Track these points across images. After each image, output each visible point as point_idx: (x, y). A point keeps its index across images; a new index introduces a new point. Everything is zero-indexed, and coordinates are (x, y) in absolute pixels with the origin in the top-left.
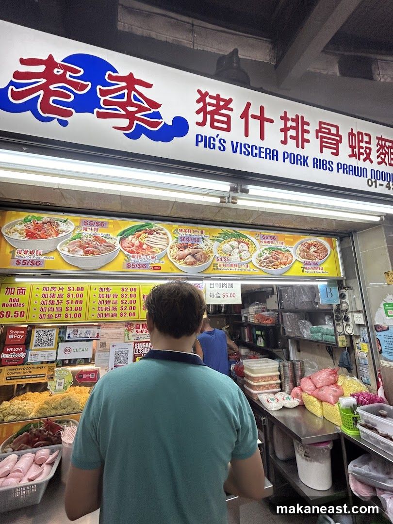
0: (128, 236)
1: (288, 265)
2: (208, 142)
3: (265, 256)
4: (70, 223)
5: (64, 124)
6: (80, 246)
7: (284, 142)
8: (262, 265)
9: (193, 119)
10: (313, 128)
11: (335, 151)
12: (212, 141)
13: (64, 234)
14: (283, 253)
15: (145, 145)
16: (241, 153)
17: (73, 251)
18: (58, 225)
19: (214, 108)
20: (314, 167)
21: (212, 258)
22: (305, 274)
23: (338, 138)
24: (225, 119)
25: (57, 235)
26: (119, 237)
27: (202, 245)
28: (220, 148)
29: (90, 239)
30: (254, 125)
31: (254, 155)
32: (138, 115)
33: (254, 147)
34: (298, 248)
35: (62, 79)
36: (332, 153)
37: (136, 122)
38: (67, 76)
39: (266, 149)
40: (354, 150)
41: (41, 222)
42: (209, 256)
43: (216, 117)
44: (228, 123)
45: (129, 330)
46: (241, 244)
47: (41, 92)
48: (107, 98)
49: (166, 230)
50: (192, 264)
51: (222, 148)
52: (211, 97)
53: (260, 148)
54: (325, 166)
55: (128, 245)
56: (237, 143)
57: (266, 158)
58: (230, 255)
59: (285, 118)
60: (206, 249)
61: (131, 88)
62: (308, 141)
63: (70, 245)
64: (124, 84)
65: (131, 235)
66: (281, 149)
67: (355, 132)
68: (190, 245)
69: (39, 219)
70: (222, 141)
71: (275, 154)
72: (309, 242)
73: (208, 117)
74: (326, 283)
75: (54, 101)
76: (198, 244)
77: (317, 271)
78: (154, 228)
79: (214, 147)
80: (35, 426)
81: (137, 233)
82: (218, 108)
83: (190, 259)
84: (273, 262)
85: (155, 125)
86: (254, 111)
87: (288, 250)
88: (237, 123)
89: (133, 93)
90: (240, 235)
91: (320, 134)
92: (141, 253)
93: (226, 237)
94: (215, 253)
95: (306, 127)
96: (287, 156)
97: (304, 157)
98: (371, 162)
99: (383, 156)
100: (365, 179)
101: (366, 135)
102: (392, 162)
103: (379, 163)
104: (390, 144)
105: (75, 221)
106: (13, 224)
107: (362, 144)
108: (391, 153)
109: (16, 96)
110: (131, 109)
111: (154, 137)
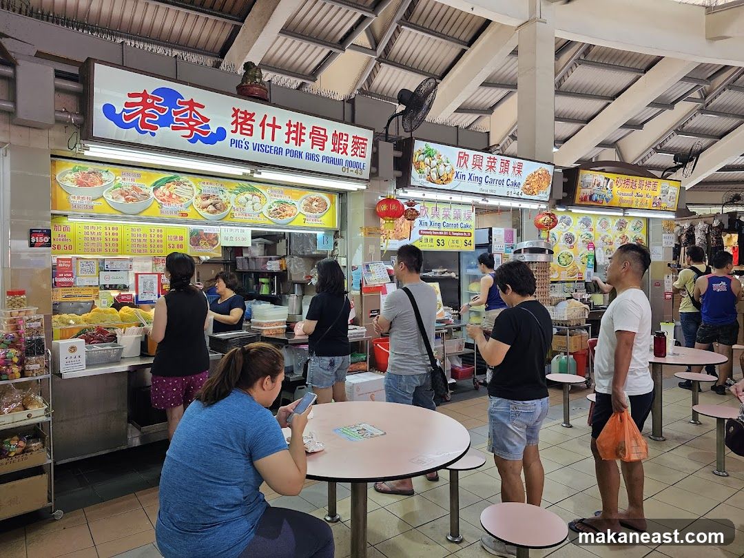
0: (160, 186)
1: (292, 217)
2: (237, 143)
3: (274, 208)
4: (110, 173)
5: (153, 134)
6: (122, 194)
7: (287, 142)
8: (271, 216)
9: (229, 128)
10: (308, 131)
11: (321, 147)
12: (240, 143)
13: (107, 183)
14: (290, 206)
15: (199, 147)
16: (258, 151)
17: (116, 198)
18: (101, 176)
19: (243, 120)
20: (306, 159)
21: (229, 208)
22: (306, 225)
23: (325, 138)
24: (249, 127)
25: (102, 184)
26: (153, 187)
27: (221, 196)
28: (245, 148)
29: (129, 188)
30: (268, 130)
31: (267, 152)
32: (196, 127)
33: (267, 146)
35: (152, 105)
36: (320, 149)
37: (195, 132)
38: (155, 104)
39: (275, 147)
40: (336, 146)
41: (87, 172)
42: (227, 206)
43: (244, 126)
44: (251, 130)
45: (156, 264)
46: (255, 197)
47: (140, 115)
48: (178, 116)
49: (191, 182)
50: (213, 212)
51: (247, 148)
52: (242, 113)
53: (271, 147)
54: (314, 158)
55: (160, 194)
56: (256, 144)
57: (275, 153)
58: (245, 206)
59: (289, 125)
60: (224, 200)
61: (191, 109)
62: (304, 141)
63: (113, 193)
64: (188, 107)
65: (162, 185)
66: (285, 147)
67: (338, 133)
68: (211, 196)
69: (85, 168)
70: (247, 143)
71: (281, 151)
72: (313, 197)
73: (239, 126)
74: (323, 233)
75: (148, 121)
76: (218, 196)
77: (317, 222)
78: (181, 180)
79: (242, 147)
80: (90, 330)
81: (167, 184)
82: (246, 119)
83: (211, 208)
84: (280, 213)
85: (205, 133)
86: (269, 121)
87: (294, 204)
88: (257, 130)
89: (193, 112)
90: (254, 189)
91: (312, 135)
92: (171, 201)
93: (242, 190)
94: (232, 204)
95: (303, 131)
96: (288, 151)
97: (300, 152)
98: (347, 154)
99: (355, 150)
100: (341, 167)
101: (345, 135)
102: (362, 154)
103: (352, 155)
104: (362, 141)
105: (114, 172)
106: (65, 173)
107: (341, 142)
108: (362, 148)
109: (127, 118)
110: (191, 123)
111: (205, 141)
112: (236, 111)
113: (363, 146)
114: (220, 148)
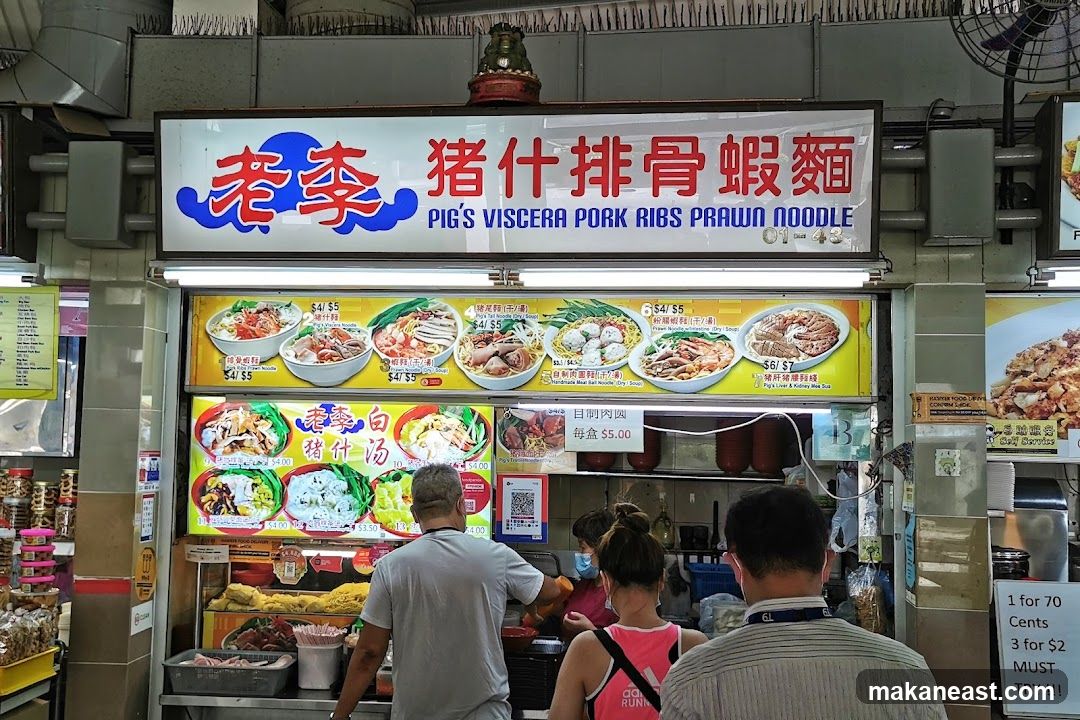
0: (386, 324)
1: (717, 371)
2: (447, 219)
3: (661, 352)
4: (295, 309)
5: (265, 230)
6: (312, 348)
7: (578, 192)
8: (653, 372)
9: (422, 185)
10: (636, 156)
11: (687, 188)
12: (453, 217)
13: (288, 327)
14: (711, 343)
16: (500, 226)
17: (301, 356)
18: (278, 314)
19: (455, 163)
20: (638, 225)
21: (539, 361)
23: (696, 162)
24: (473, 176)
25: (279, 330)
28: (465, 224)
29: (327, 334)
30: (523, 174)
31: (522, 224)
32: (349, 200)
33: (523, 212)
34: (753, 330)
35: (260, 173)
36: (680, 193)
37: (347, 210)
38: (266, 170)
39: (544, 212)
40: (734, 177)
41: (254, 310)
42: (534, 356)
43: (459, 176)
44: (478, 182)
46: (608, 328)
47: (240, 197)
48: (311, 185)
49: (452, 310)
50: (500, 373)
51: (469, 224)
52: (451, 146)
53: (533, 211)
54: (662, 220)
55: (386, 342)
56: (493, 211)
57: (544, 226)
58: (579, 353)
59: (580, 149)
60: (528, 343)
61: (338, 164)
63: (296, 346)
64: (329, 160)
65: (391, 322)
66: (572, 204)
67: (738, 140)
68: (497, 336)
69: (252, 305)
70: (469, 213)
71: (561, 216)
72: (787, 314)
73: (447, 178)
75: (255, 205)
76: (513, 334)
77: (799, 382)
78: (430, 307)
79: (457, 225)
80: (263, 622)
81: (400, 318)
82: (462, 159)
83: (496, 363)
84: (680, 364)
85: (372, 207)
86: (524, 149)
87: (723, 337)
88: (494, 178)
89: (342, 169)
90: (605, 310)
91: (653, 162)
92: (407, 354)
93: (573, 315)
94: (548, 350)
95: (623, 156)
96: (581, 215)
97: (618, 210)
98: (777, 192)
99: (809, 177)
100: (759, 229)
101: (766, 139)
102: (837, 184)
103: (797, 192)
104: (832, 146)
105: (301, 304)
106: (221, 317)
107: (752, 162)
108: (834, 165)
109: (217, 208)
110: (339, 193)
111: (371, 225)
112: (437, 146)
113: (838, 159)
114: (407, 234)
